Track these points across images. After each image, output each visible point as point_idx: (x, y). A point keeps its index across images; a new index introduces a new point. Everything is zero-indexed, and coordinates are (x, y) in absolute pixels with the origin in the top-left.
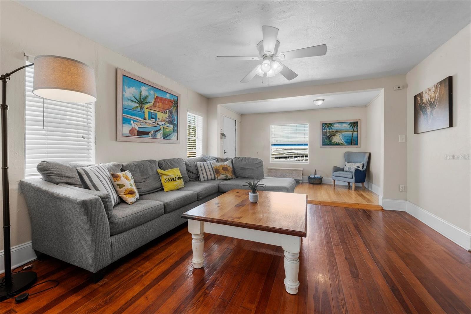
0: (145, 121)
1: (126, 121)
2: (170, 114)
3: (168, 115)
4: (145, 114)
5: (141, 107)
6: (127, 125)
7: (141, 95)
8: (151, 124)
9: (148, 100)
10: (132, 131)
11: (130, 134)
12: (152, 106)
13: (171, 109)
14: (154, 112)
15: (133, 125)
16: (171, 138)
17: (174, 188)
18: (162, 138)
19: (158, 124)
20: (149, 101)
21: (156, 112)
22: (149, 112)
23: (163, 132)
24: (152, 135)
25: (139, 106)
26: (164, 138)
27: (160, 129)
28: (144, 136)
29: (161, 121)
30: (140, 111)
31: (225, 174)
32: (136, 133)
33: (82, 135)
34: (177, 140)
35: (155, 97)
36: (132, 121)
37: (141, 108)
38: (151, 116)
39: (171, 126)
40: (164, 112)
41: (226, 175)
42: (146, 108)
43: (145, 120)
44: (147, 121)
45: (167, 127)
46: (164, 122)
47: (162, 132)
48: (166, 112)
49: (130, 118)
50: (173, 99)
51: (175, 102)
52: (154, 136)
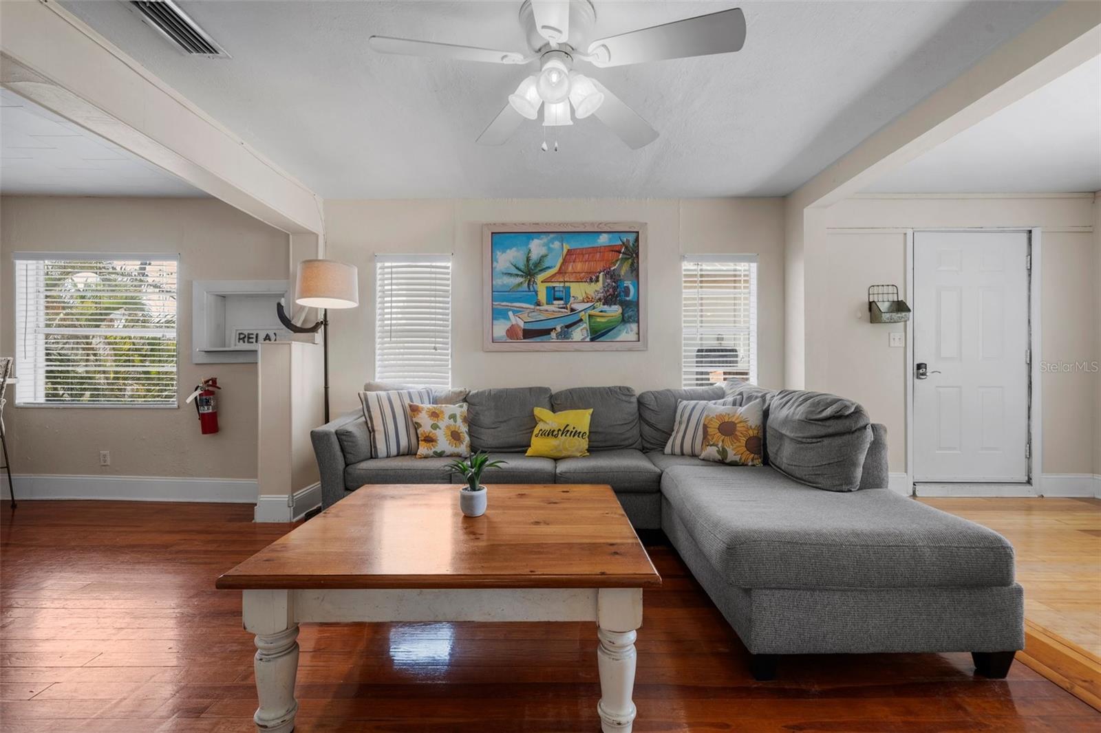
0: (538, 307)
1: (497, 314)
2: (609, 281)
3: (603, 283)
4: (539, 293)
5: (529, 281)
6: (502, 321)
7: (528, 259)
8: (553, 311)
9: (546, 264)
10: (511, 333)
11: (508, 336)
12: (556, 273)
13: (612, 269)
14: (562, 285)
15: (514, 320)
16: (615, 338)
17: (546, 453)
18: (588, 339)
19: (572, 310)
20: (547, 266)
21: (567, 284)
22: (547, 288)
23: (590, 325)
24: (558, 335)
25: (526, 281)
26: (592, 340)
27: (581, 320)
28: (538, 339)
29: (583, 302)
30: (527, 290)
31: (720, 444)
32: (521, 334)
33: (433, 345)
34: (639, 341)
35: (565, 251)
36: (510, 313)
37: (529, 284)
38: (554, 295)
39: (615, 310)
40: (591, 279)
41: (723, 449)
42: (542, 282)
43: (539, 305)
44: (545, 307)
45: (601, 311)
46: (592, 301)
47: (584, 325)
48: (598, 277)
49: (507, 307)
50: (621, 243)
51: (626, 247)
52: (565, 334)
